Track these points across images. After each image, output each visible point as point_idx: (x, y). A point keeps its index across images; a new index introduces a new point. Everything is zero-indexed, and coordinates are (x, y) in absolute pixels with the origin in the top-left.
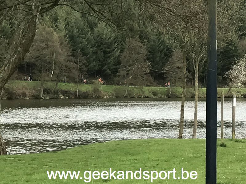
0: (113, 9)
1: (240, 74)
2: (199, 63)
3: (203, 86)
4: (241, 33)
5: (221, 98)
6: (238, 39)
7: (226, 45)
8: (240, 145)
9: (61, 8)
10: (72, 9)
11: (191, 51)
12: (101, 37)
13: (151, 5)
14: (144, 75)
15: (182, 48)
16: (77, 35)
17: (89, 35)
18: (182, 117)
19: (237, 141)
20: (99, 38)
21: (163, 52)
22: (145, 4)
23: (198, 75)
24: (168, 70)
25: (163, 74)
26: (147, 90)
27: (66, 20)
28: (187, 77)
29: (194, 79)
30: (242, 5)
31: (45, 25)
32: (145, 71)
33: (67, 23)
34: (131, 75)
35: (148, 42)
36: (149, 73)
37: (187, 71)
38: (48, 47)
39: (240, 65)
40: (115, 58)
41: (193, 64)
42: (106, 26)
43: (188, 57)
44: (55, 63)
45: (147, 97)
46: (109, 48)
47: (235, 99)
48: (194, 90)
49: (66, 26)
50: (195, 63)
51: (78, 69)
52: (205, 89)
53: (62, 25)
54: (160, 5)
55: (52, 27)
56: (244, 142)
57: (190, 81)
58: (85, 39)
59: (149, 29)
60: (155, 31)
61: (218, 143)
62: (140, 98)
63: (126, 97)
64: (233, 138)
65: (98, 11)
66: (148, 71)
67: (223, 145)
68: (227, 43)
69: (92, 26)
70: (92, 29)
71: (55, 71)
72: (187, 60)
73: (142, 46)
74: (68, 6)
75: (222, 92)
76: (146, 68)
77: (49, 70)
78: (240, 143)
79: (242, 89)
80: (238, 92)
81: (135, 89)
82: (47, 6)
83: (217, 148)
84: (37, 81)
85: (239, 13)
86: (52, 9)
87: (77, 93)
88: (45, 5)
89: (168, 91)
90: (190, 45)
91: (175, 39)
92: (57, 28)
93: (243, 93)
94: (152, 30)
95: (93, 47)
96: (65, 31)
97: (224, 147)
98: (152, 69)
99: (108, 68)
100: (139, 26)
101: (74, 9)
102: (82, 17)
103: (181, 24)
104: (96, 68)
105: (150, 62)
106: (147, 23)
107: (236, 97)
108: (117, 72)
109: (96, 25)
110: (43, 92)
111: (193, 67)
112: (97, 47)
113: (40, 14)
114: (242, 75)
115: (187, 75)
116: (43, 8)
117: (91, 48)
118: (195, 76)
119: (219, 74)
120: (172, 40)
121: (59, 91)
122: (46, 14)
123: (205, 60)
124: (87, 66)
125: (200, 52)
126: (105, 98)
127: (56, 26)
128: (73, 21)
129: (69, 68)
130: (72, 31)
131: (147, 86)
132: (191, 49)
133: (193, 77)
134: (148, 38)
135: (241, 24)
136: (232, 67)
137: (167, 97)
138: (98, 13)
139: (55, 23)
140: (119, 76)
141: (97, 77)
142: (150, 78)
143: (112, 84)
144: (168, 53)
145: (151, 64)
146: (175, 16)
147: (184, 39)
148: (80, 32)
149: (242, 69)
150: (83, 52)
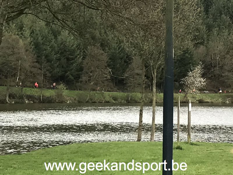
0: (75, 18)
1: (195, 80)
2: (157, 69)
3: (160, 92)
4: (196, 42)
5: (177, 103)
6: (194, 47)
7: (182, 53)
8: (195, 148)
9: (26, 17)
10: (37, 18)
11: (149, 59)
12: (64, 44)
13: (112, 15)
14: (105, 81)
15: (141, 55)
16: (42, 42)
17: (53, 42)
18: (141, 121)
19: (192, 144)
20: (62, 46)
21: (123, 59)
22: (107, 14)
23: (156, 82)
24: (128, 77)
25: (123, 80)
26: (108, 95)
27: (31, 28)
28: (145, 83)
29: (152, 84)
30: (197, 16)
31: (11, 33)
32: (106, 78)
33: (33, 30)
34: (93, 81)
35: (109, 49)
36: (110, 79)
37: (146, 78)
38: (14, 54)
39: (195, 72)
40: (78, 64)
41: (151, 71)
42: (69, 34)
43: (146, 64)
44: (20, 69)
45: (108, 102)
46: (72, 55)
47: (190, 104)
48: (152, 95)
49: (31, 33)
50: (153, 70)
51: (42, 75)
52: (162, 95)
53: (27, 33)
54: (121, 15)
55: (18, 35)
56: (199, 145)
57: (149, 87)
58: (49, 46)
59: (110, 37)
60: (116, 39)
61: (175, 146)
62: (101, 102)
63: (87, 102)
64: (188, 141)
65: (61, 20)
66: (109, 77)
67: (179, 148)
68: (184, 51)
69: (56, 34)
70: (56, 37)
71: (20, 76)
72: (146, 67)
73: (103, 53)
74: (33, 15)
75: (178, 97)
76: (106, 74)
77: (15, 75)
78: (195, 146)
79: (198, 94)
80: (193, 97)
81: (96, 94)
82: (13, 14)
83: (173, 151)
84: (3, 86)
85: (194, 23)
86: (18, 17)
87: (41, 98)
88: (11, 13)
89: (128, 96)
90: (149, 53)
91: (134, 47)
92: (23, 35)
93: (198, 98)
94: (112, 38)
95: (57, 54)
96: (31, 39)
97: (180, 150)
98: (113, 75)
99: (71, 74)
100: (100, 34)
101: (38, 18)
102: (46, 25)
103: (140, 33)
104: (60, 74)
105: (110, 69)
106: (108, 32)
107: (192, 103)
108: (79, 77)
109: (59, 33)
110: (9, 96)
111: (152, 73)
112: (60, 54)
113: (6, 22)
114: (197, 81)
115: (146, 81)
116: (9, 16)
117: (55, 55)
118: (153, 82)
119: (176, 81)
120: (132, 47)
121: (24, 97)
122: (12, 22)
123: (162, 67)
124: (50, 72)
125: (158, 59)
126: (68, 102)
127: (22, 34)
128: (38, 29)
129: (34, 74)
130: (37, 39)
131: (108, 91)
132: (149, 56)
133: (151, 83)
134: (109, 46)
135: (197, 34)
136: (188, 74)
137: (127, 102)
138: (61, 22)
139: (20, 31)
140: (81, 81)
141: (60, 82)
142: (111, 84)
143: (75, 90)
144: (127, 60)
145: (111, 70)
146: (134, 25)
147: (143, 47)
148: (44, 40)
149: (197, 76)
150: (47, 59)
